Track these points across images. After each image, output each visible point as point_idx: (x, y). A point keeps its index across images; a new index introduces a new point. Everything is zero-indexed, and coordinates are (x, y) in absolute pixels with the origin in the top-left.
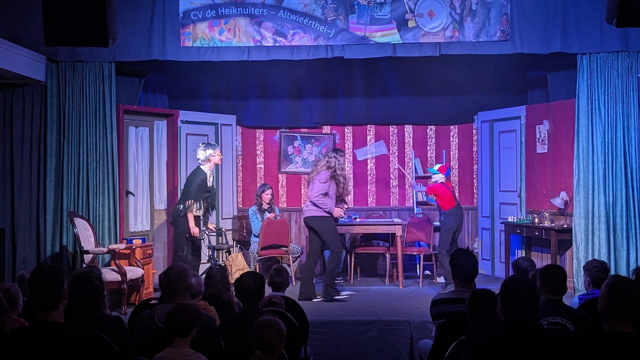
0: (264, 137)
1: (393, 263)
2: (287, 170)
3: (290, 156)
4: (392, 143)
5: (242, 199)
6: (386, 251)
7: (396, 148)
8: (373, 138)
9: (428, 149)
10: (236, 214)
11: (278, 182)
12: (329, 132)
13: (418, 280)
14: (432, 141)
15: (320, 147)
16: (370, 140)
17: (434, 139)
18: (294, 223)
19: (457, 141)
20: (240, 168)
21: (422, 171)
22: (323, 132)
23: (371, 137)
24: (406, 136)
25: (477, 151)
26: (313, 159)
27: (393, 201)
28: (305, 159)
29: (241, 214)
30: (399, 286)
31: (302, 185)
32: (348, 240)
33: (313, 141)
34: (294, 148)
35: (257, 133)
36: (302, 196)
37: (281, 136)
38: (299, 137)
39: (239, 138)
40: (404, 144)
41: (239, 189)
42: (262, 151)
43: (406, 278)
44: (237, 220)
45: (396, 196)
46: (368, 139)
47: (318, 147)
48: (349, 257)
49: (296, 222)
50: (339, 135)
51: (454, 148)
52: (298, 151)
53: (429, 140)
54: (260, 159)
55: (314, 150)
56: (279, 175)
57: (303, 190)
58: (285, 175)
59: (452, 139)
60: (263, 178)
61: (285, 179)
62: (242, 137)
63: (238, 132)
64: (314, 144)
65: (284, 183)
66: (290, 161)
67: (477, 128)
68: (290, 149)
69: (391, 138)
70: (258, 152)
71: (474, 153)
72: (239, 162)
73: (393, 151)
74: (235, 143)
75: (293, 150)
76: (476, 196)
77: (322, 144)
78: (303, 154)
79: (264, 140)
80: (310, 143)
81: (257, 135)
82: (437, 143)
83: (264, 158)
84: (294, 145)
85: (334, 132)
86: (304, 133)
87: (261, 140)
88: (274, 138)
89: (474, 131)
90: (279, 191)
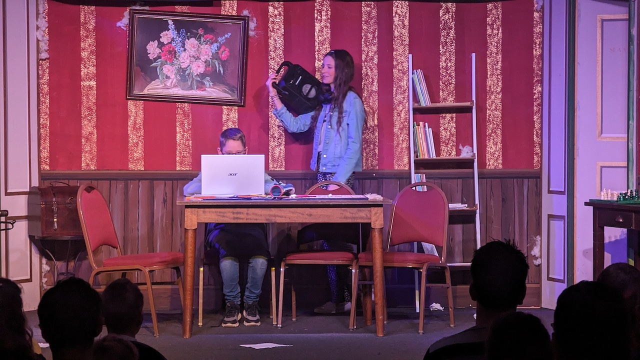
0: (96, 23)
1: (365, 286)
2: (146, 92)
3: (151, 62)
4: (367, 37)
5: (50, 152)
6: (352, 261)
7: (375, 48)
8: (326, 27)
9: (442, 50)
10: (36, 183)
11: (126, 117)
12: (234, 13)
13: (416, 321)
14: (448, 34)
15: (215, 45)
16: (321, 31)
17: (452, 32)
18: (161, 205)
19: (500, 35)
20: (46, 88)
21: (427, 96)
22: (223, 13)
23: (322, 24)
24: (396, 23)
25: (542, 56)
26: (201, 70)
27: (367, 160)
28: (184, 70)
29: (47, 184)
30: (375, 332)
31: (178, 124)
32: (273, 239)
33: (201, 32)
34: (161, 45)
35: (82, 13)
36: (178, 148)
37: (132, 20)
38: (170, 22)
39: (43, 23)
40: (392, 40)
41: (42, 131)
42: (91, 52)
43: (391, 317)
44: (39, 197)
45: (374, 149)
46: (317, 28)
47: (212, 43)
48: (273, 274)
49: (165, 201)
50: (255, 19)
51: (495, 50)
52: (170, 52)
53: (444, 33)
54: (88, 69)
55: (203, 51)
56: (129, 102)
57: (178, 136)
58: (140, 103)
59: (489, 31)
60: (94, 108)
61: (141, 112)
62: (49, 22)
63: (41, 10)
64: (202, 39)
65: (140, 120)
66: (152, 74)
67: (543, 7)
68: (153, 49)
69: (364, 27)
70: (84, 54)
71: (536, 60)
72: (43, 75)
73: (367, 56)
74: (35, 35)
75: (158, 51)
76: (537, 149)
77: (220, 39)
78: (181, 59)
79: (96, 28)
80: (195, 35)
81: (82, 17)
82: (459, 39)
83: (97, 66)
84: (161, 40)
85: (246, 13)
86: (182, 14)
87: (91, 27)
88: (119, 24)
89: (536, 15)
90: (127, 136)
